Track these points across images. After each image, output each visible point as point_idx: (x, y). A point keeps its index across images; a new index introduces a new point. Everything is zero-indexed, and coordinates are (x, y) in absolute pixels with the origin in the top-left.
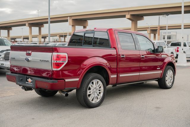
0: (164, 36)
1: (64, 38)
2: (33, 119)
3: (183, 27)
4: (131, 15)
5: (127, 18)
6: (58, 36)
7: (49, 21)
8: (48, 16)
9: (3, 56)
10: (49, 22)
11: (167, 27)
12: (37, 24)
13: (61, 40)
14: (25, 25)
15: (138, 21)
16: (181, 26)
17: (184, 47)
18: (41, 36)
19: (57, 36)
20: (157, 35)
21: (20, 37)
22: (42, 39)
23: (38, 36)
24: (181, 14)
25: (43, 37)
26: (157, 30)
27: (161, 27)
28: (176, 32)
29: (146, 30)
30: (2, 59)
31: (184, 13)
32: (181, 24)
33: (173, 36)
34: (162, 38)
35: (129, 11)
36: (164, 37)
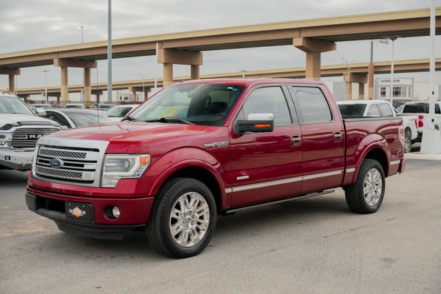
0: (384, 88)
1: (143, 93)
2: (99, 288)
3: (432, 67)
4: (305, 38)
5: (297, 47)
6: (130, 88)
7: (109, 52)
8: (106, 41)
9: (9, 137)
10: (110, 56)
11: (392, 67)
12: (81, 60)
13: (138, 98)
14: (50, 62)
15: (322, 53)
16: (429, 64)
17: (437, 115)
18: (90, 89)
19: (127, 88)
20: (366, 86)
21: (37, 92)
22: (92, 95)
23: (81, 90)
24: (429, 35)
25: (93, 92)
26: (367, 73)
27: (376, 67)
28: (413, 79)
29: (341, 75)
30: (6, 146)
31: (436, 34)
32: (429, 59)
33: (406, 88)
34: (380, 93)
35: (300, 29)
36: (383, 91)
